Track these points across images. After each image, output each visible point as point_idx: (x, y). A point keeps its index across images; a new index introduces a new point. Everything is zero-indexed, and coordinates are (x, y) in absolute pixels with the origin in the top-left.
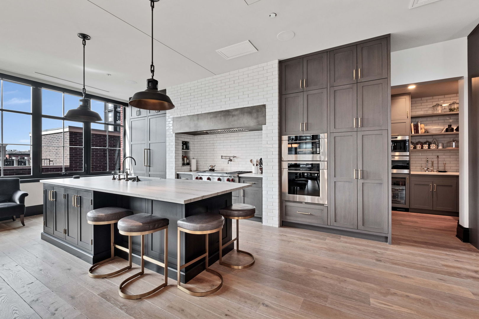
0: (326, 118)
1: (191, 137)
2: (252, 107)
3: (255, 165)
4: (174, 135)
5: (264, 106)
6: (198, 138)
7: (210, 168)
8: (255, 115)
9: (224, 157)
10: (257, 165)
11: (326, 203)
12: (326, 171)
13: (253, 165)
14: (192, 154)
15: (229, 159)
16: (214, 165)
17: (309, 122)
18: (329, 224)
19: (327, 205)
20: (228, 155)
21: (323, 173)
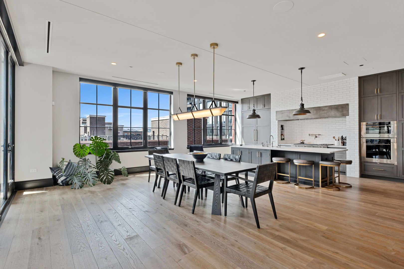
0: (396, 112)
1: (285, 122)
2: (338, 105)
3: (337, 140)
4: (277, 121)
5: (348, 105)
6: (289, 122)
7: (301, 142)
8: (341, 110)
9: (311, 135)
10: (338, 140)
11: (396, 163)
12: (395, 144)
13: (335, 140)
14: (286, 132)
15: (315, 136)
16: (304, 140)
17: (382, 114)
18: (398, 176)
19: (397, 165)
20: (314, 134)
21: (393, 145)
